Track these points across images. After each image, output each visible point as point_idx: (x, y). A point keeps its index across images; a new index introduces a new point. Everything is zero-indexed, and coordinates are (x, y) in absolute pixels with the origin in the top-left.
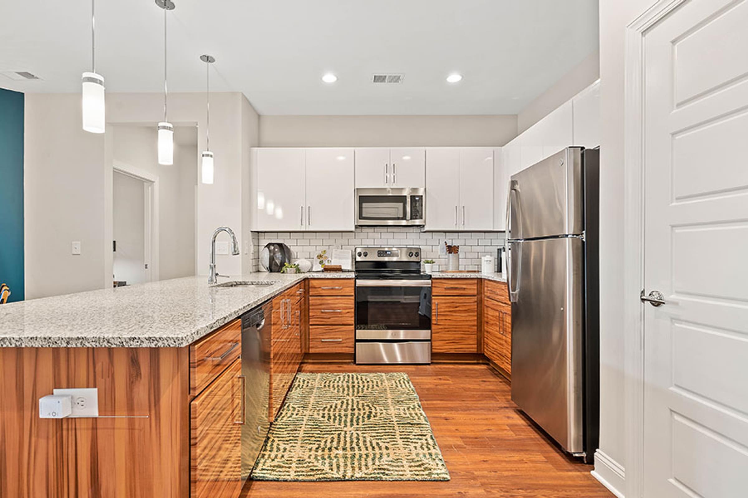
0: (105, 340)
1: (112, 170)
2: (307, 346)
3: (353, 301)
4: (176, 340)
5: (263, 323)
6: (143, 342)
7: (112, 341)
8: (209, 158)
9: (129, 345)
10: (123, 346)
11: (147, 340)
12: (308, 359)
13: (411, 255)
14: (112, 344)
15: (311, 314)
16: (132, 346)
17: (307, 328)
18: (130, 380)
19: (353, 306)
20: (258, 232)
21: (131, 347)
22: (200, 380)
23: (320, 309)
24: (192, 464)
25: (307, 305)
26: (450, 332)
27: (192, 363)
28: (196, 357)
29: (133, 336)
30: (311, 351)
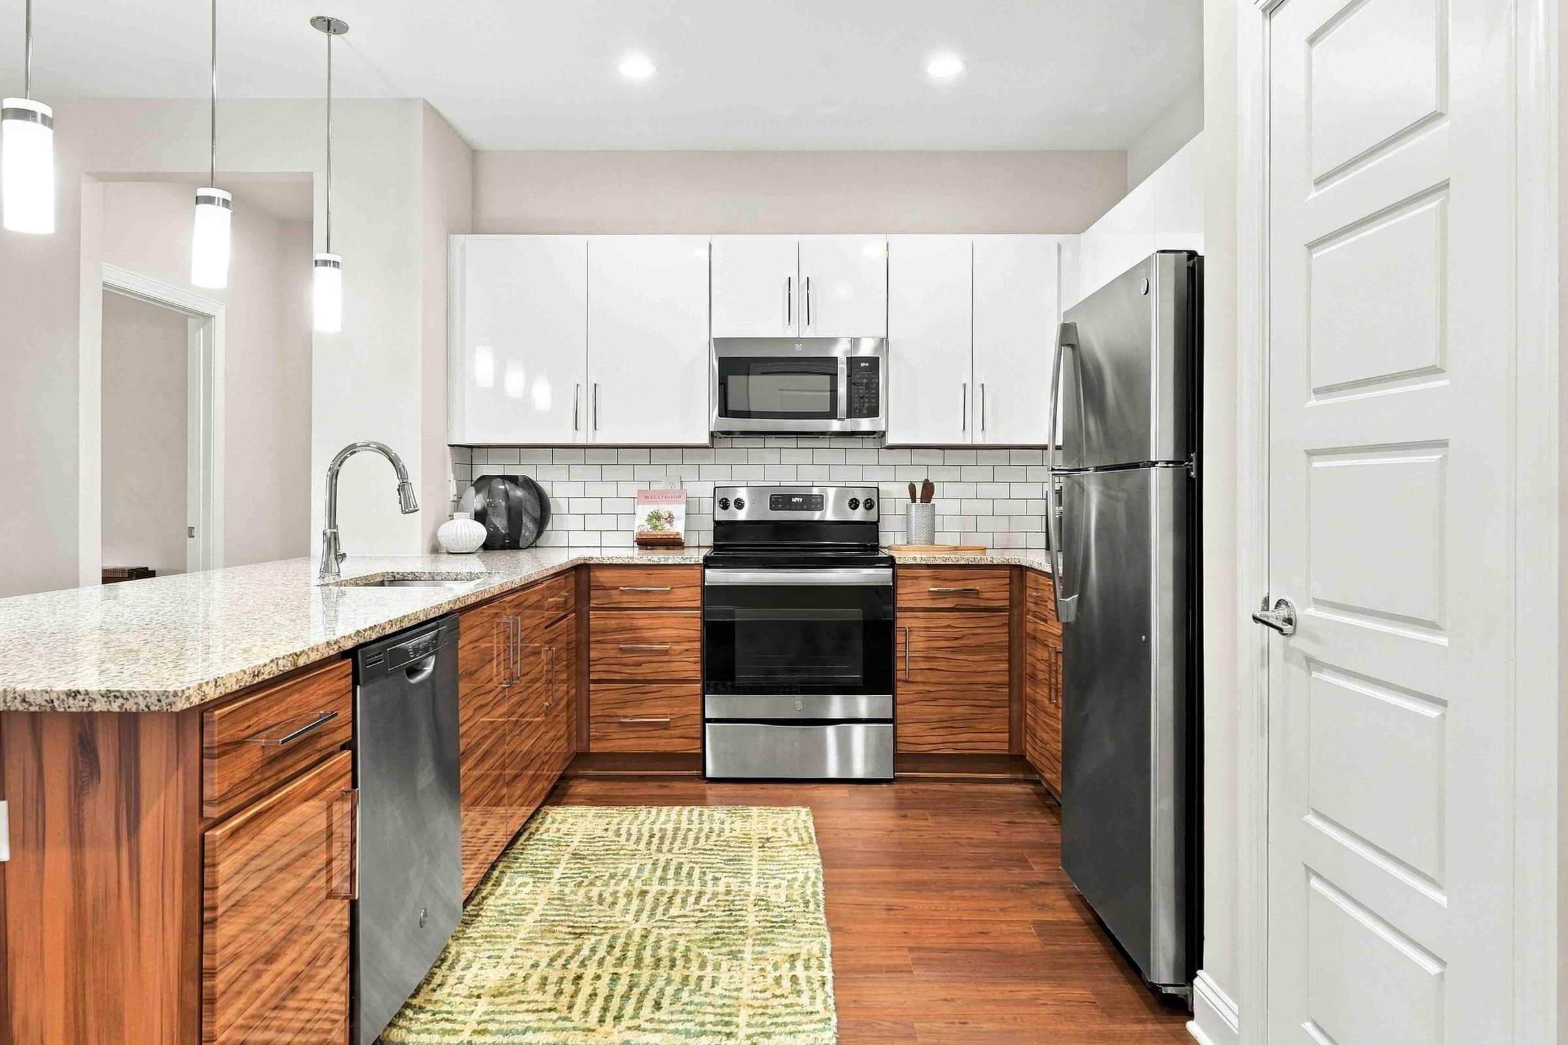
0: (16, 695)
1: (101, 288)
2: (585, 736)
3: (698, 624)
4: (163, 698)
5: (429, 669)
6: (94, 700)
7: (30, 698)
8: (330, 270)
9: (66, 706)
10: (53, 708)
11: (103, 697)
12: (584, 768)
13: (854, 504)
14: (31, 705)
15: (593, 654)
16: (73, 710)
17: (584, 688)
18: (76, 783)
19: (698, 634)
20: (471, 447)
21: (68, 710)
22: (226, 784)
23: (617, 642)
24: (206, 963)
25: (585, 631)
26: (940, 702)
27: (207, 748)
28: (216, 735)
29: (75, 689)
30: (595, 747)
